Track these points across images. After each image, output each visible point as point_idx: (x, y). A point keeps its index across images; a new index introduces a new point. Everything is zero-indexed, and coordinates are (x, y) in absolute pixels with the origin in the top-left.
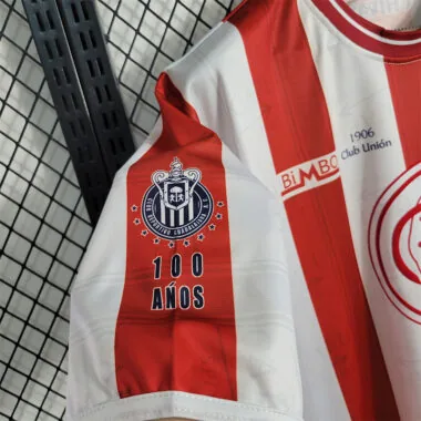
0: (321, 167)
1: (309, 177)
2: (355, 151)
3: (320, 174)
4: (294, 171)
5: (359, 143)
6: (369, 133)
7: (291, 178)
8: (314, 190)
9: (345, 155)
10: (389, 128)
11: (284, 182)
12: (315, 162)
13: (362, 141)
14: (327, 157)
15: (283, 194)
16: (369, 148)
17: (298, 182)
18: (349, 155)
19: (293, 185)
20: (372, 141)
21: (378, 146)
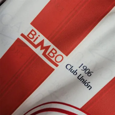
0: (51, 52)
1: (42, 48)
2: (75, 72)
3: (47, 54)
4: (41, 37)
5: (80, 72)
6: (89, 73)
7: (35, 37)
8: (36, 55)
9: (69, 67)
11: (30, 33)
12: (53, 46)
13: (83, 73)
14: (59, 52)
15: (22, 35)
16: (81, 79)
17: (36, 43)
18: (71, 70)
19: (32, 40)
20: (86, 78)
21: (84, 82)
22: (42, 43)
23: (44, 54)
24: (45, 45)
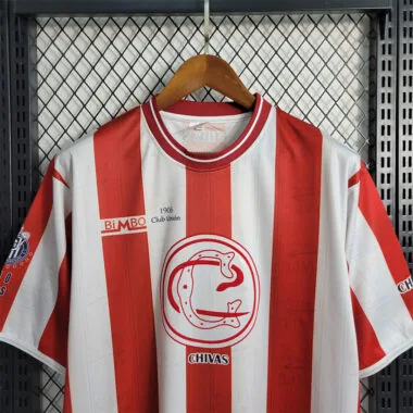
0: (132, 223)
1: (124, 227)
2: (162, 219)
3: (131, 227)
4: (115, 221)
5: (165, 215)
6: (171, 210)
7: (112, 224)
9: (154, 220)
10: (181, 210)
11: (106, 225)
12: (129, 218)
13: (167, 214)
14: (137, 217)
15: (103, 232)
16: (170, 219)
17: (116, 227)
18: (158, 221)
19: (112, 229)
22: (120, 224)
23: (129, 229)
24: (124, 223)
